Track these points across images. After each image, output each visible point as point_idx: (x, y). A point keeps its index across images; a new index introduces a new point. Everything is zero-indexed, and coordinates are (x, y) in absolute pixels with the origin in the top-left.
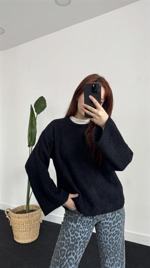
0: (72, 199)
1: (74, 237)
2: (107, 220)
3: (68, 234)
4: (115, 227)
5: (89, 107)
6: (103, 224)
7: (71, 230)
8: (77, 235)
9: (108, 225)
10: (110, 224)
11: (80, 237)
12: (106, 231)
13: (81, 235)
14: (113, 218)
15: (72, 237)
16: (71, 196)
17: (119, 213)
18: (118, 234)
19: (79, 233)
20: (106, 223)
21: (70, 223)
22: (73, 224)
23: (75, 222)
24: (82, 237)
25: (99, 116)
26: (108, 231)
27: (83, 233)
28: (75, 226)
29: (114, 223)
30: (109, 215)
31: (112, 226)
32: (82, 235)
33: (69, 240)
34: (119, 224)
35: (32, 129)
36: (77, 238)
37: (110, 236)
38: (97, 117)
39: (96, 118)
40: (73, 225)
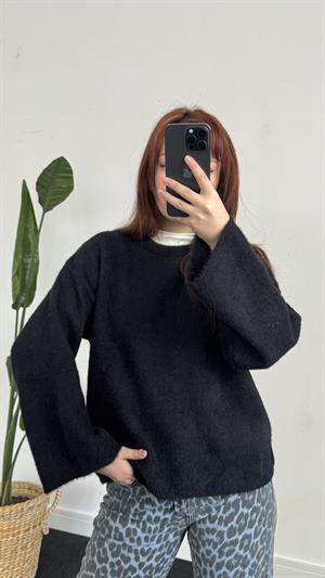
0: (131, 461)
1: (118, 563)
2: (212, 522)
3: (102, 556)
4: (234, 543)
5: (182, 189)
6: (201, 532)
7: (112, 546)
8: (127, 560)
9: (214, 537)
10: (221, 534)
11: (135, 564)
12: (209, 552)
13: (137, 559)
14: (230, 518)
15: (112, 565)
17: (247, 504)
18: (244, 566)
19: (132, 556)
20: (208, 530)
21: (111, 523)
22: (118, 524)
23: (124, 521)
24: (141, 565)
25: (207, 212)
26: (215, 552)
27: (144, 554)
28: (123, 531)
29: (232, 532)
30: (218, 509)
31: (226, 540)
32: (142, 559)
33: (105, 570)
34: (248, 537)
35: (23, 256)
36: (126, 567)
37: (219, 566)
38: (201, 216)
39: (198, 218)
40: (117, 528)
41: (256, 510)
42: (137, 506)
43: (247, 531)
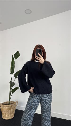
1: (32, 103)
2: (44, 98)
4: (47, 101)
5: (38, 57)
6: (43, 99)
7: (31, 101)
8: (33, 103)
9: (44, 100)
10: (45, 100)
11: (34, 104)
12: (43, 102)
13: (34, 103)
14: (47, 97)
15: (31, 104)
16: (32, 88)
17: (49, 96)
18: (48, 104)
19: (34, 102)
20: (44, 99)
22: (32, 98)
23: (33, 98)
24: (35, 104)
25: (41, 60)
26: (44, 102)
27: (35, 102)
28: (32, 99)
29: (47, 99)
30: (45, 96)
31: (46, 100)
32: (35, 103)
33: (30, 105)
34: (49, 100)
36: (33, 104)
37: (45, 104)
38: (41, 61)
41: (50, 97)
42: (34, 96)
43: (49, 99)
